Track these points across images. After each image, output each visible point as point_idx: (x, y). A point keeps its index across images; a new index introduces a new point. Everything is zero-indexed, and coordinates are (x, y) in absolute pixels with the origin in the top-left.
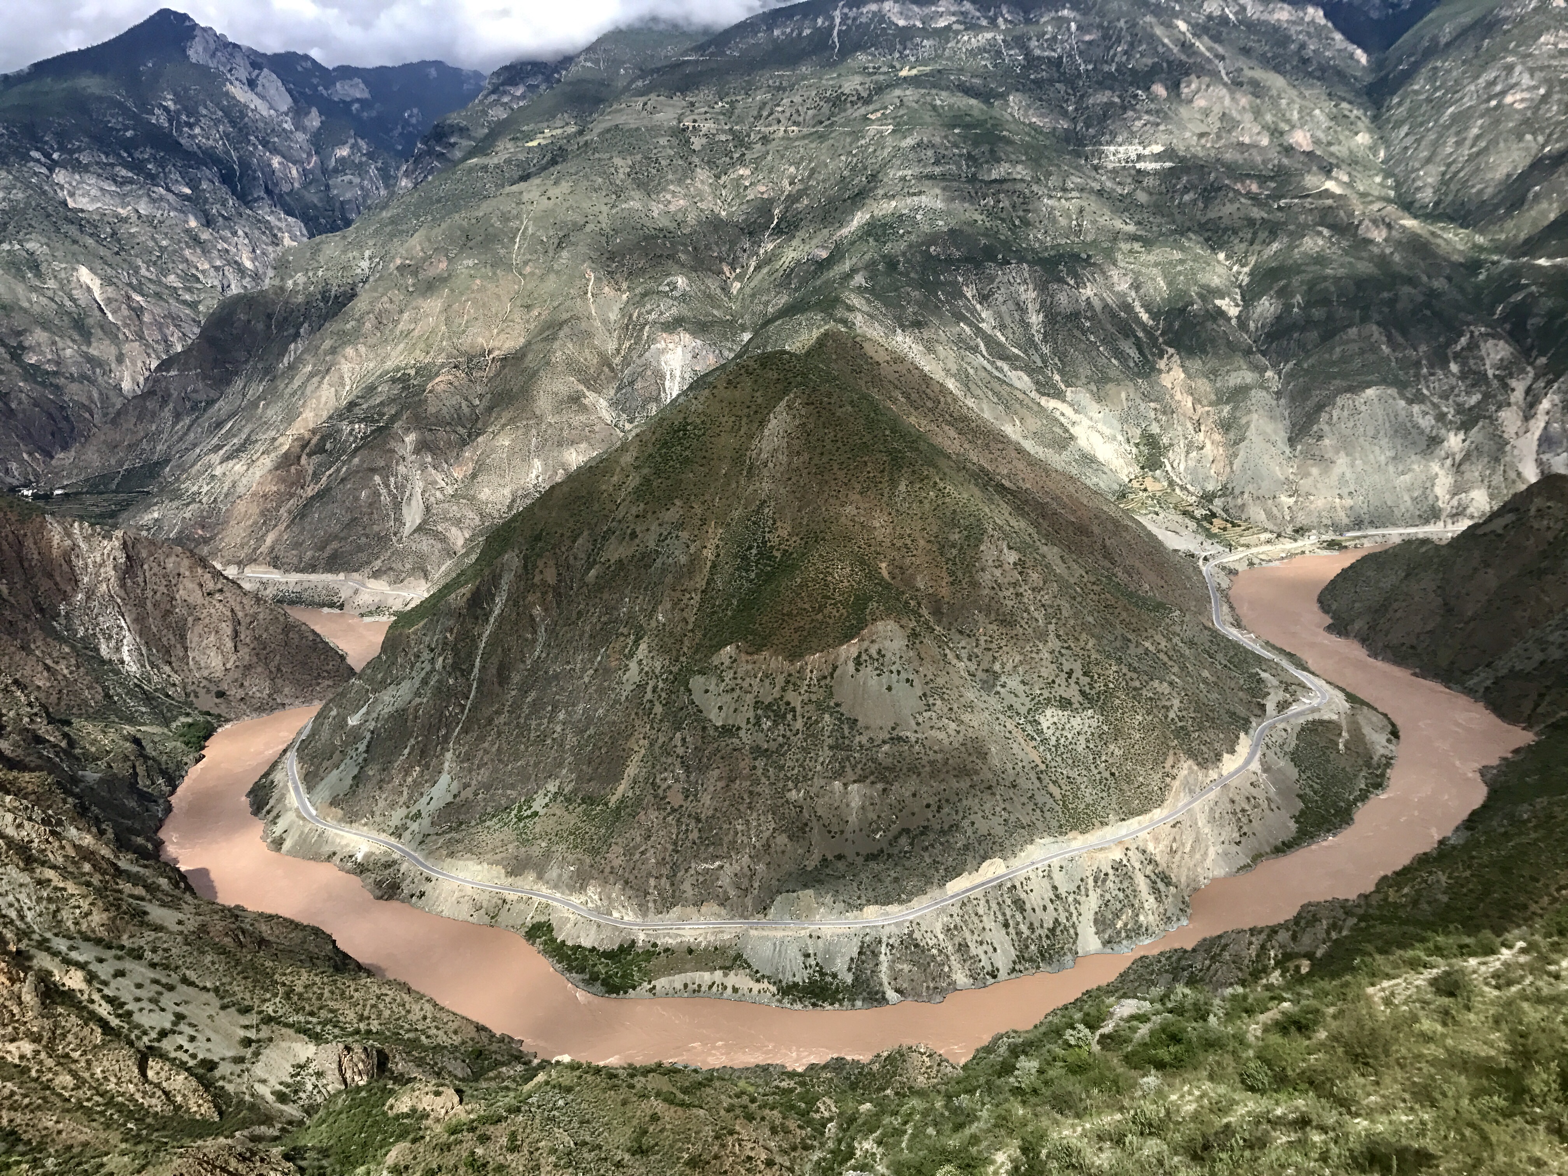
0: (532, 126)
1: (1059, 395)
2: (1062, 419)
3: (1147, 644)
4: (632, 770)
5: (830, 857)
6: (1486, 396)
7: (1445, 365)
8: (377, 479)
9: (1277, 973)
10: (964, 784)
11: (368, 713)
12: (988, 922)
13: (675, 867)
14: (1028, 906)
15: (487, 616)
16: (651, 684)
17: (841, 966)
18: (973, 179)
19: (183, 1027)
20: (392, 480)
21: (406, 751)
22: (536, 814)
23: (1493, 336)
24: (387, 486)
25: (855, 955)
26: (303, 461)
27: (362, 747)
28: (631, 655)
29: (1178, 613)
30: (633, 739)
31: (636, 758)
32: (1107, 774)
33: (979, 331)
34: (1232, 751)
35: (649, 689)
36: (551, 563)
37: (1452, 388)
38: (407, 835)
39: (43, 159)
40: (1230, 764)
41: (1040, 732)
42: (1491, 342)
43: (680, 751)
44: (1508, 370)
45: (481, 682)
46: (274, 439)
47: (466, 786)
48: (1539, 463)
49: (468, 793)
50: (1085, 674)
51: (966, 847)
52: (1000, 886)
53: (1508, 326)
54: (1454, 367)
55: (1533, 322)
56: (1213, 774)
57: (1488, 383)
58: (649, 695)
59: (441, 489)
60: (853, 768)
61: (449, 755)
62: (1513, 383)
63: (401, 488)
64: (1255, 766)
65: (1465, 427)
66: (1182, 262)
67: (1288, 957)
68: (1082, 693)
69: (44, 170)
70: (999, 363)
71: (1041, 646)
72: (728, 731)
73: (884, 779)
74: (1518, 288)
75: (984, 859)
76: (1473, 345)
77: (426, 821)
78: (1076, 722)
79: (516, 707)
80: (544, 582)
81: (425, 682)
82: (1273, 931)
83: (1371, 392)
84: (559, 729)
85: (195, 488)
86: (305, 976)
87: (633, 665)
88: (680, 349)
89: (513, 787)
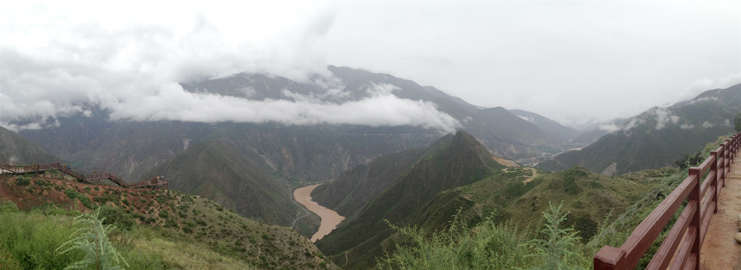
2: (263, 159)
8: (125, 163)
20: (128, 164)
24: (127, 165)
26: (112, 159)
46: (108, 155)
50: (260, 210)
59: (138, 166)
63: (130, 166)
68: (259, 213)
70: (252, 147)
71: (251, 203)
85: (93, 162)
88: (187, 141)
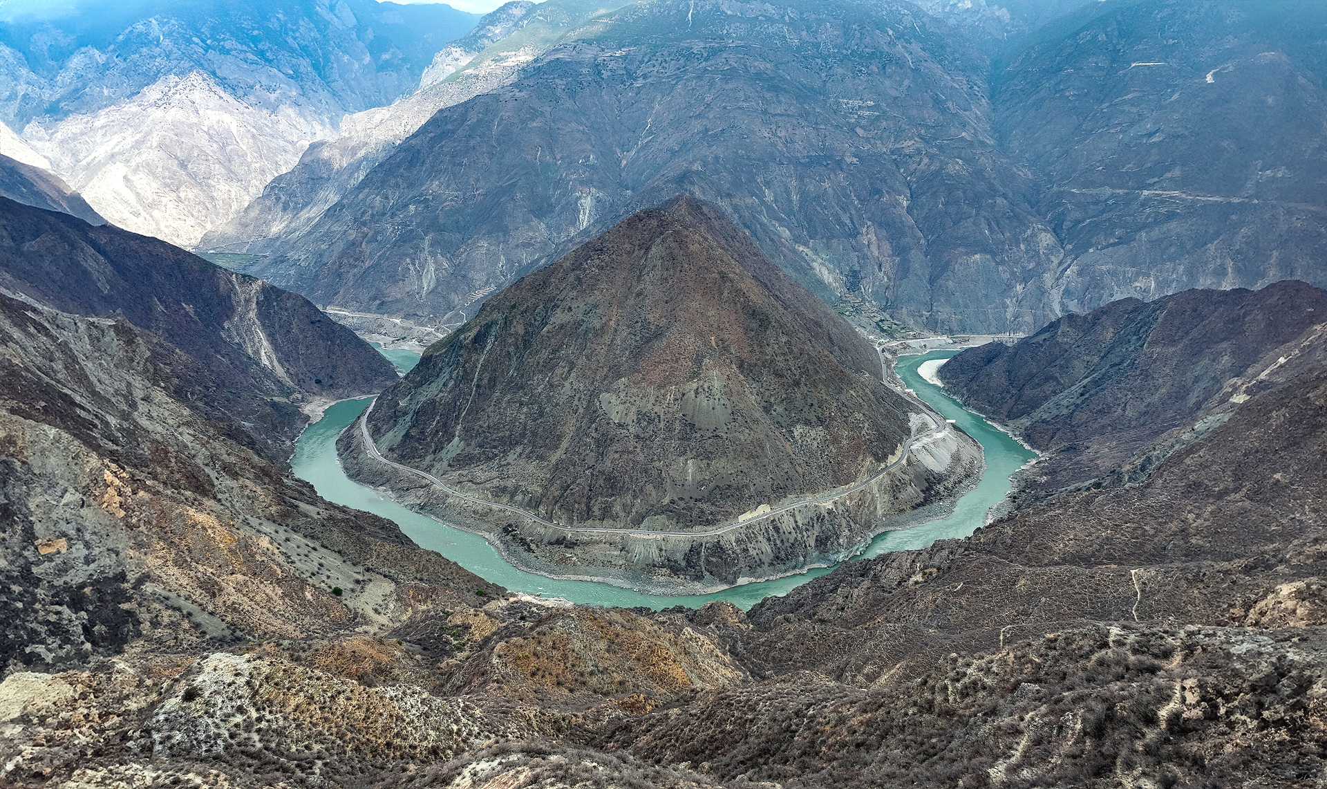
0: (505, 53)
1: (806, 244)
2: (806, 257)
3: (852, 392)
4: (565, 444)
5: (676, 499)
6: (1038, 264)
7: (1018, 246)
9: (921, 574)
10: (751, 463)
11: (411, 400)
12: (760, 538)
13: (589, 498)
14: (781, 531)
15: (483, 348)
16: (578, 395)
17: (679, 557)
18: (765, 112)
19: (323, 570)
20: (417, 262)
21: (434, 423)
22: (509, 464)
23: (1045, 231)
24: (414, 265)
25: (687, 551)
26: (364, 246)
27: (408, 418)
28: (566, 379)
29: (868, 375)
30: (566, 426)
31: (568, 438)
32: (827, 462)
33: (763, 202)
34: (893, 454)
35: (576, 398)
36: (521, 321)
37: (1021, 258)
38: (434, 471)
39: (201, 44)
40: (892, 460)
41: (793, 437)
42: (1043, 234)
43: (594, 435)
44: (1051, 250)
45: (478, 386)
46: (346, 231)
47: (468, 445)
48: (1062, 304)
49: (470, 450)
51: (750, 497)
52: (767, 519)
53: (1053, 225)
54: (1022, 247)
55: (1066, 225)
56: (883, 466)
57: (1039, 257)
58: (576, 402)
59: (446, 269)
60: (691, 450)
61: (459, 427)
62: (1053, 258)
63: (422, 267)
64: (904, 462)
65: (1025, 281)
66: (879, 172)
67: (926, 567)
68: (817, 417)
69: (201, 50)
70: (774, 222)
72: (620, 425)
73: (708, 458)
74: (1059, 205)
75: (759, 504)
76: (1034, 235)
77: (446, 463)
78: (813, 433)
79: (499, 401)
80: (517, 333)
81: (445, 385)
82: (919, 553)
83: (977, 256)
84: (523, 417)
85: (296, 257)
86: (387, 547)
87: (567, 384)
88: (589, 198)
89: (495, 447)
